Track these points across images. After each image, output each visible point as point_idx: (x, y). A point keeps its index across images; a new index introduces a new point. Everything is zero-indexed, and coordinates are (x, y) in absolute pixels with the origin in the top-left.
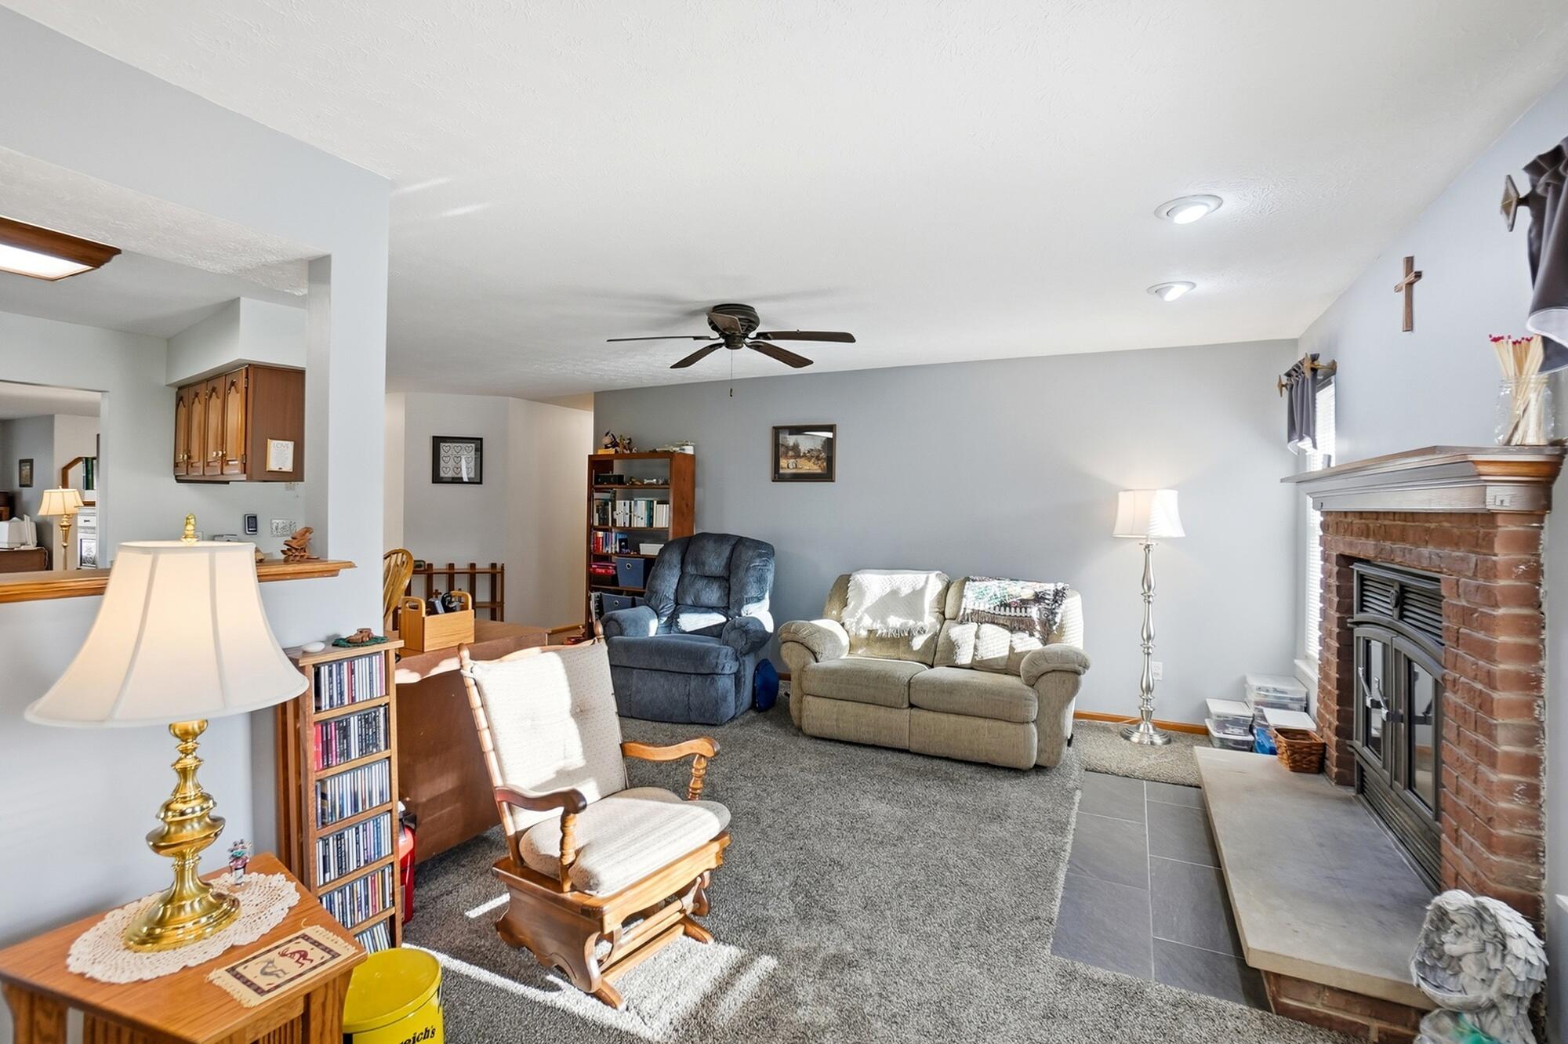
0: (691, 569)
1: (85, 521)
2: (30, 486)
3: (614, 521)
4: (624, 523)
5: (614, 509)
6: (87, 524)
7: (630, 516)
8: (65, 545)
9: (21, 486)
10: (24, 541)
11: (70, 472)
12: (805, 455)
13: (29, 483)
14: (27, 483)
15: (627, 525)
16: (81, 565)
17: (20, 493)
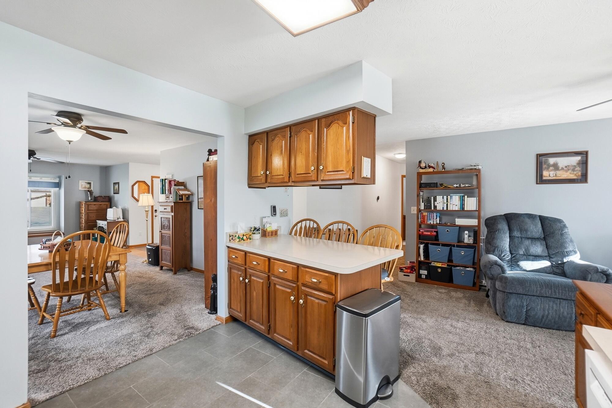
0: (516, 234)
1: (166, 209)
2: (118, 193)
3: (435, 207)
4: (443, 208)
5: (435, 200)
6: (165, 210)
7: (447, 205)
8: (147, 219)
9: (114, 194)
10: (118, 217)
11: (135, 187)
12: (562, 169)
13: (118, 192)
14: (117, 192)
15: (445, 209)
16: (161, 230)
17: (114, 197)
